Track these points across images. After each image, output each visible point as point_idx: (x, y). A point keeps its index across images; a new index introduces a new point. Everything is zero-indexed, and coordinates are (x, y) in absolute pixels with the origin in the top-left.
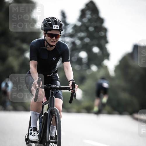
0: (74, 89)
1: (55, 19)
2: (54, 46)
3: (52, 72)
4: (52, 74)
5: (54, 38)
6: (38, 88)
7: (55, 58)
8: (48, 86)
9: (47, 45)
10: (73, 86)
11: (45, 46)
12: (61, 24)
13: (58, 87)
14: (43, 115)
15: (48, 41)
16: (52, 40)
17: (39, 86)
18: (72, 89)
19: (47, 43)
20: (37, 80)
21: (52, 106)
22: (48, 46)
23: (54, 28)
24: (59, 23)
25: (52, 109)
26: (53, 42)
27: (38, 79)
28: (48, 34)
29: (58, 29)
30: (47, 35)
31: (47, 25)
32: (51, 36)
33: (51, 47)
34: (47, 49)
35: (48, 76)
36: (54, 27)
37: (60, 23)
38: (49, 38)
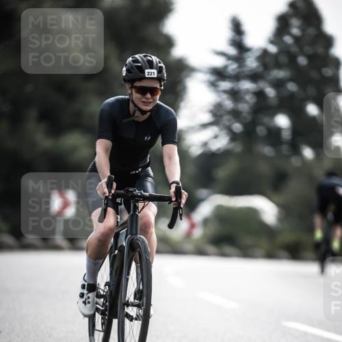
0: (179, 201)
1: (149, 58)
2: (149, 111)
3: (141, 165)
4: (140, 170)
5: (149, 96)
6: (107, 195)
7: (149, 138)
8: (128, 191)
9: (134, 112)
10: (178, 193)
11: (131, 113)
12: (161, 67)
13: (146, 194)
14: (116, 252)
15: (137, 102)
16: (144, 100)
17: (110, 192)
18: (176, 201)
19: (135, 105)
20: (106, 180)
21: (134, 232)
22: (138, 113)
23: (147, 76)
24: (157, 64)
25: (133, 239)
26: (147, 103)
27: (109, 177)
28: (135, 87)
29: (156, 76)
30: (134, 91)
31: (133, 69)
32: (143, 91)
33: (143, 115)
34: (136, 119)
35: (131, 173)
36: (146, 74)
37: (159, 65)
38: (138, 95)
